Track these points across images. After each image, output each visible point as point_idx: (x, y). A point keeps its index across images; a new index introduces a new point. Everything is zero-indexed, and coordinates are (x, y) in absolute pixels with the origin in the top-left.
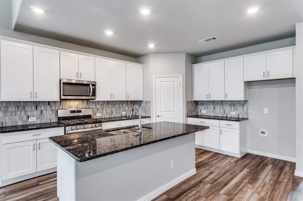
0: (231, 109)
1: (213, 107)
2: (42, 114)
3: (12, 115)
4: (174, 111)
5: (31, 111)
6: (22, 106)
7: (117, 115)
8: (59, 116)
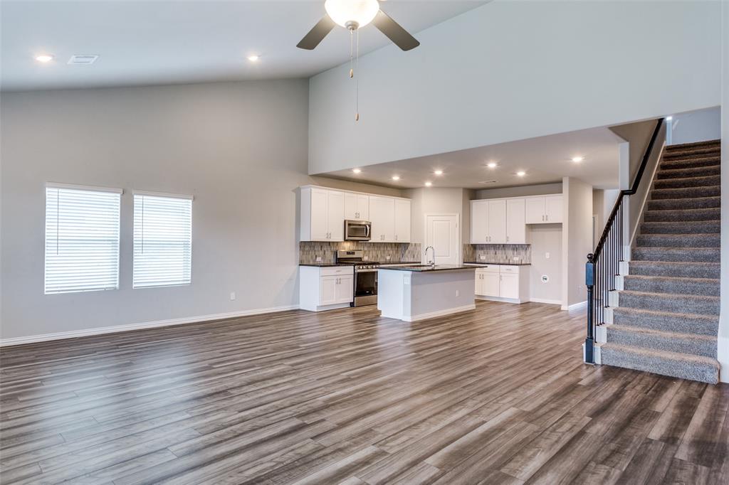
0: (513, 254)
1: (494, 252)
2: (325, 254)
3: (307, 255)
5: (318, 250)
7: (382, 260)
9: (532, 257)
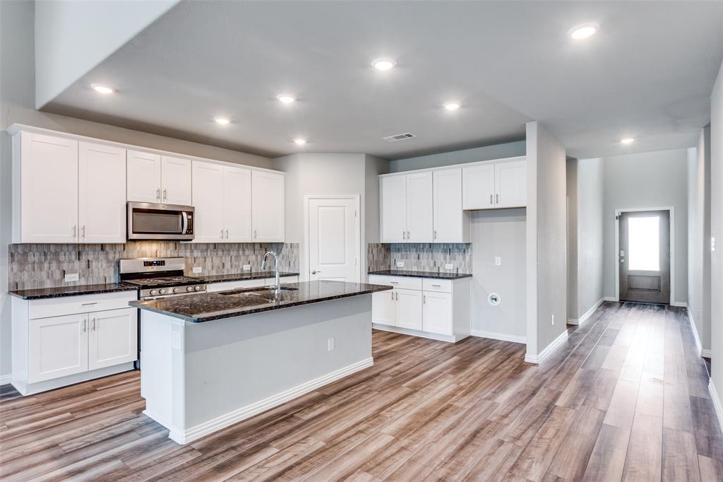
0: (445, 259)
1: (417, 256)
2: (89, 267)
3: (34, 270)
4: (344, 263)
5: (70, 261)
6: (53, 251)
7: (234, 272)
8: (122, 272)
9: (474, 263)
